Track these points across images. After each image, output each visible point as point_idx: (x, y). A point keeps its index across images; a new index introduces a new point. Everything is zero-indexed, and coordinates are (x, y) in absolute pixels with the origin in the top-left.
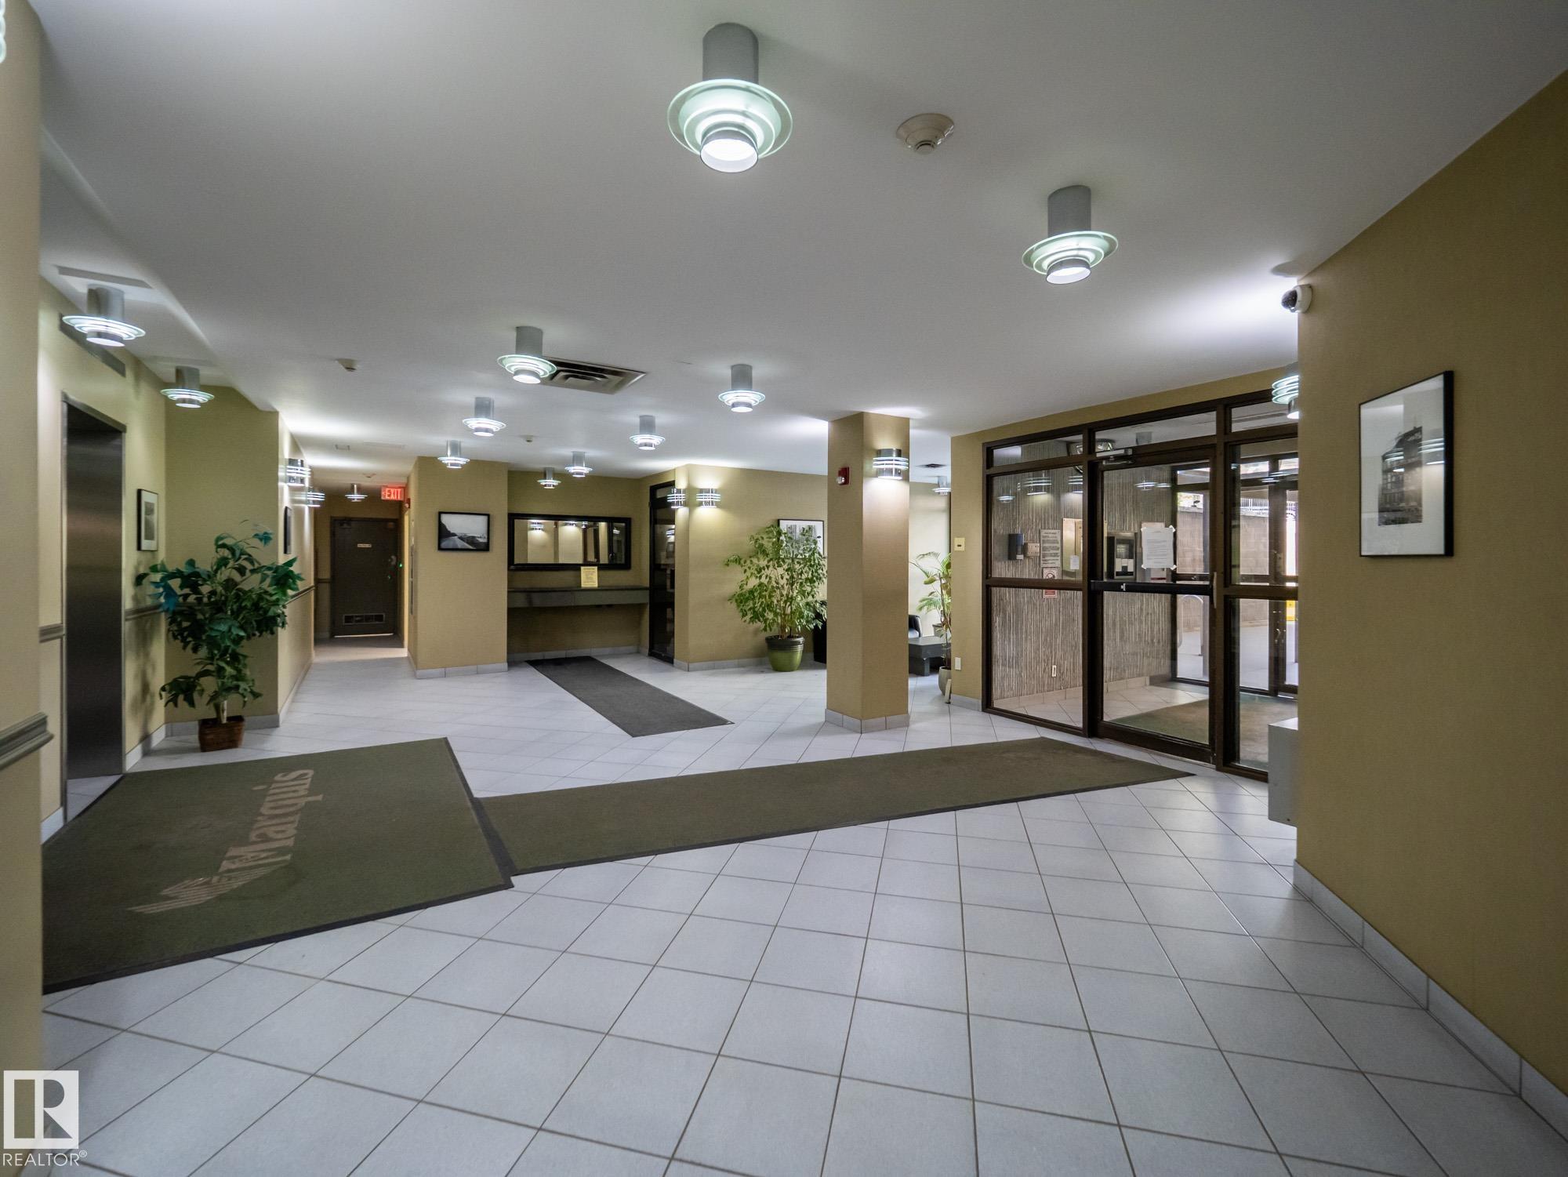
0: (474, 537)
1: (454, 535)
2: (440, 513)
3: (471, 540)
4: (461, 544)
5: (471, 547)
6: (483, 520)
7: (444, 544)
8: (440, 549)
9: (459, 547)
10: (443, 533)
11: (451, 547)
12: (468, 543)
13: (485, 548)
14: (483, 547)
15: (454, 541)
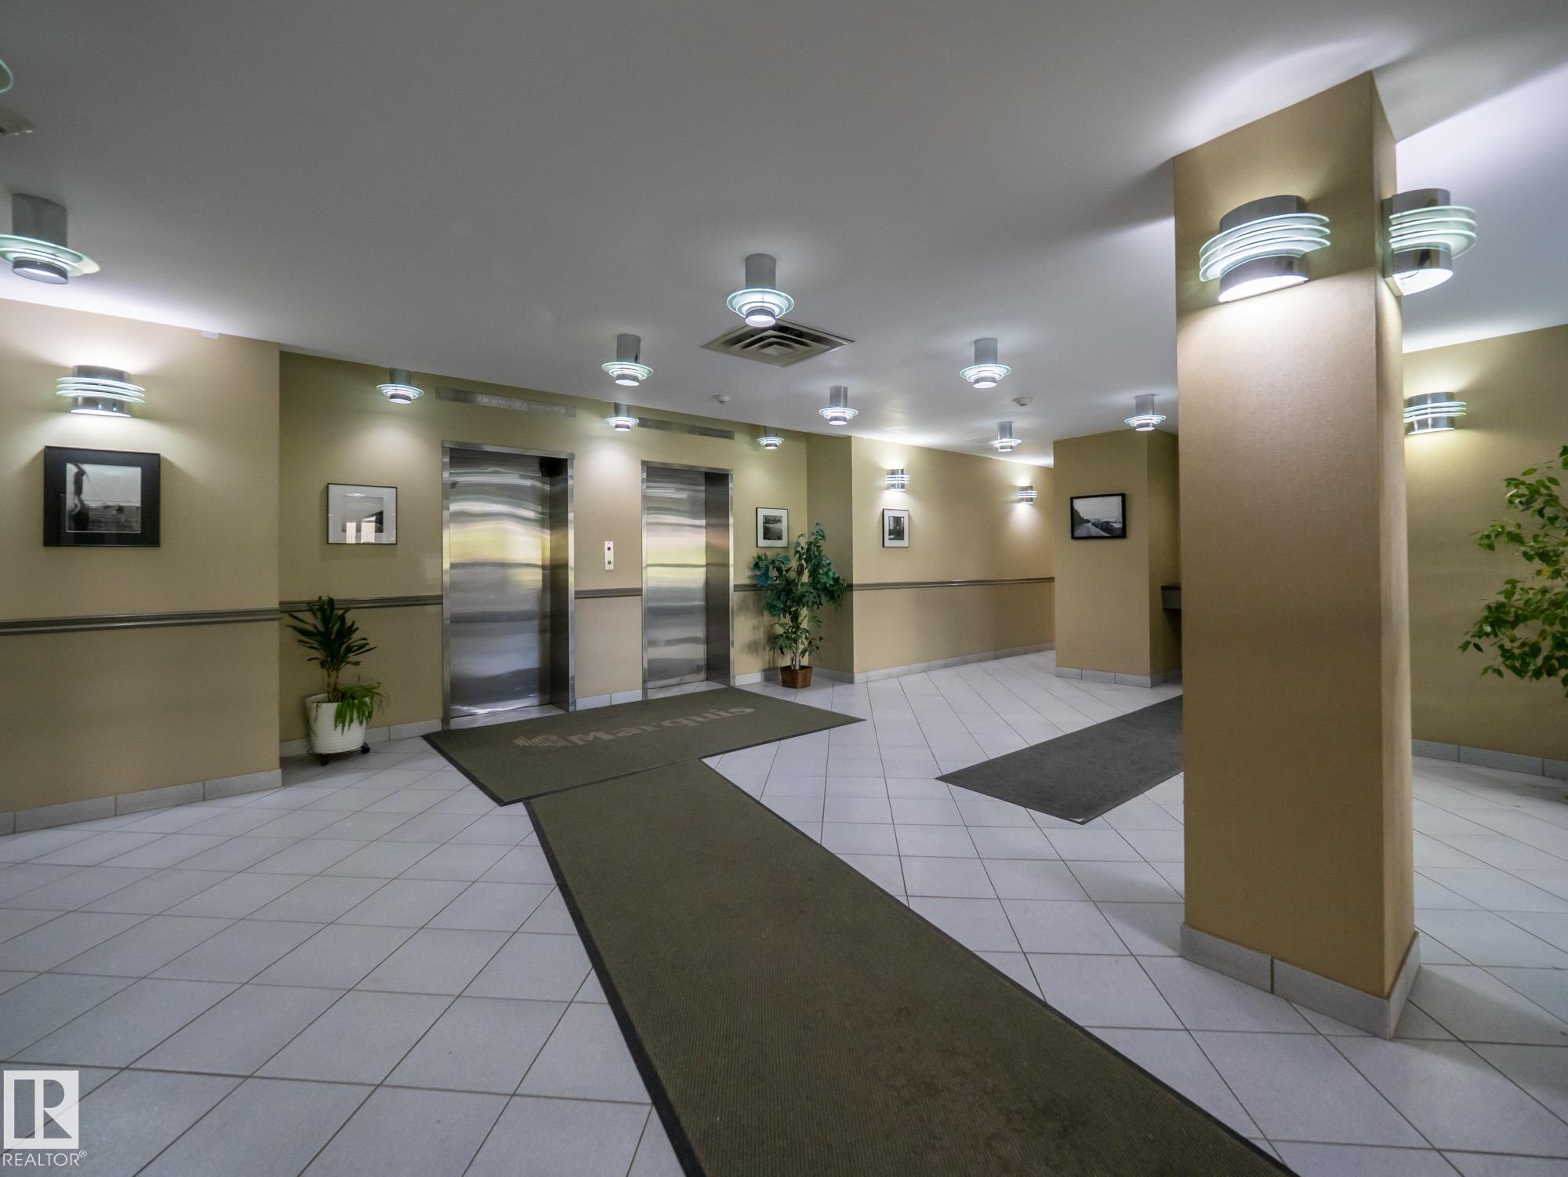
0: (1108, 523)
1: (1088, 521)
2: (1072, 499)
3: (1105, 526)
4: (1095, 531)
5: (1106, 535)
6: (1117, 501)
7: (1078, 533)
8: (1073, 537)
9: (1094, 534)
10: (1075, 520)
11: (1084, 535)
12: (1102, 530)
13: (1122, 534)
14: (1119, 533)
15: (1089, 528)
